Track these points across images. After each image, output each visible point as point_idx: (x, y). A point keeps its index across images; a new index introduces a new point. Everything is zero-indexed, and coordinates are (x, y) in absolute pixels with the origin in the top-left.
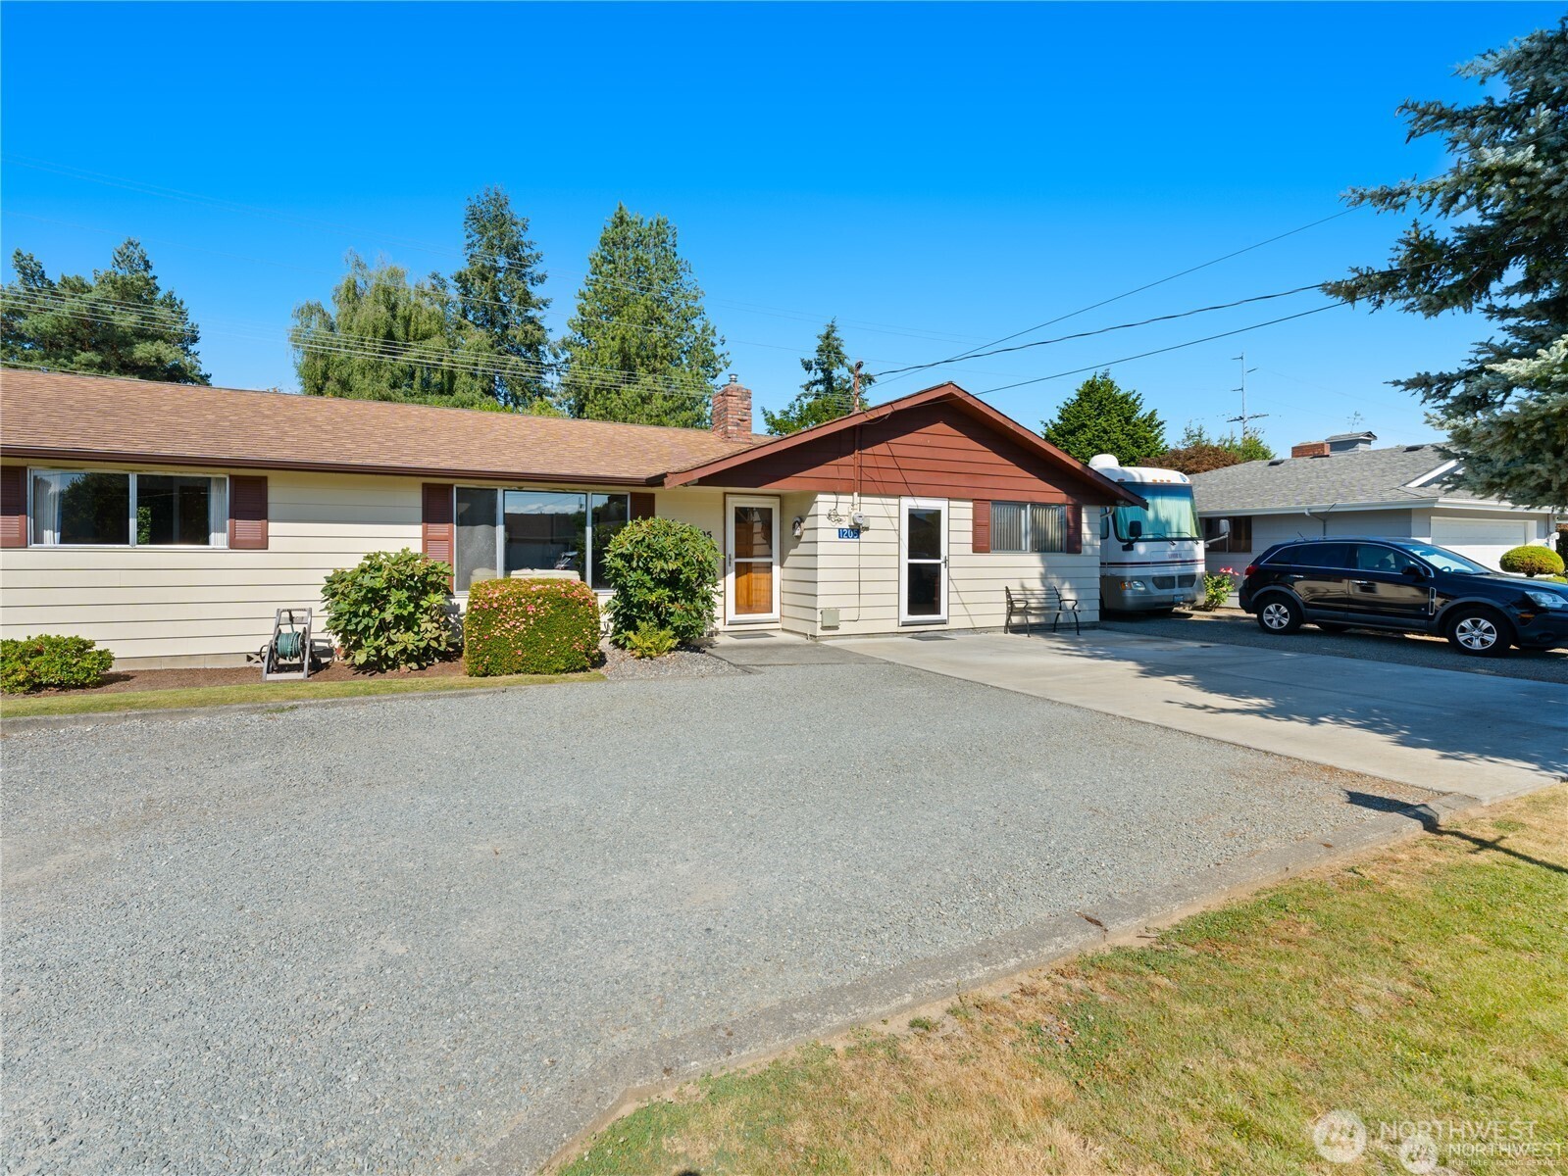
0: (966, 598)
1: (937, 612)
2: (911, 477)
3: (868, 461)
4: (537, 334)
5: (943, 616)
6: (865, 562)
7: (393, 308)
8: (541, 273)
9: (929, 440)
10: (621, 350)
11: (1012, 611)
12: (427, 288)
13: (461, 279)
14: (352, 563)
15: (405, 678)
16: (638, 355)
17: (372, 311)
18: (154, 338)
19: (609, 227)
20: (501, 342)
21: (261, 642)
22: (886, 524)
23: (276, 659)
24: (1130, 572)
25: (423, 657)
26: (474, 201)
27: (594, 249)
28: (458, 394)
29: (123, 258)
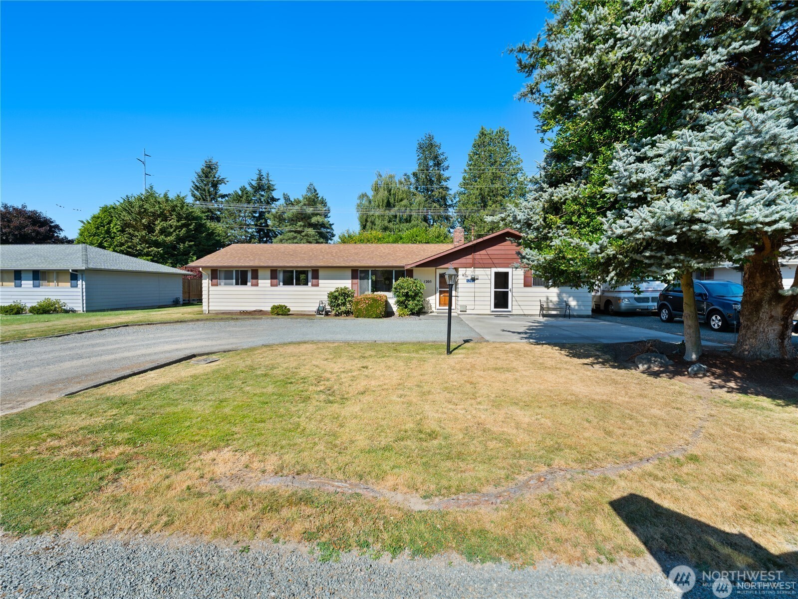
0: (520, 303)
1: (507, 307)
2: (495, 261)
3: (478, 257)
4: (444, 192)
5: (510, 309)
6: (477, 290)
7: (389, 191)
8: (446, 165)
9: (503, 248)
10: (480, 194)
11: (542, 308)
12: (403, 180)
13: (415, 174)
14: (333, 290)
15: (343, 317)
16: (489, 196)
17: (383, 194)
18: (317, 215)
19: (477, 138)
20: (430, 199)
21: (315, 309)
22: (486, 277)
23: (319, 312)
24: (622, 295)
25: (348, 313)
26: (420, 140)
27: (470, 149)
28: (412, 222)
29: (309, 189)
